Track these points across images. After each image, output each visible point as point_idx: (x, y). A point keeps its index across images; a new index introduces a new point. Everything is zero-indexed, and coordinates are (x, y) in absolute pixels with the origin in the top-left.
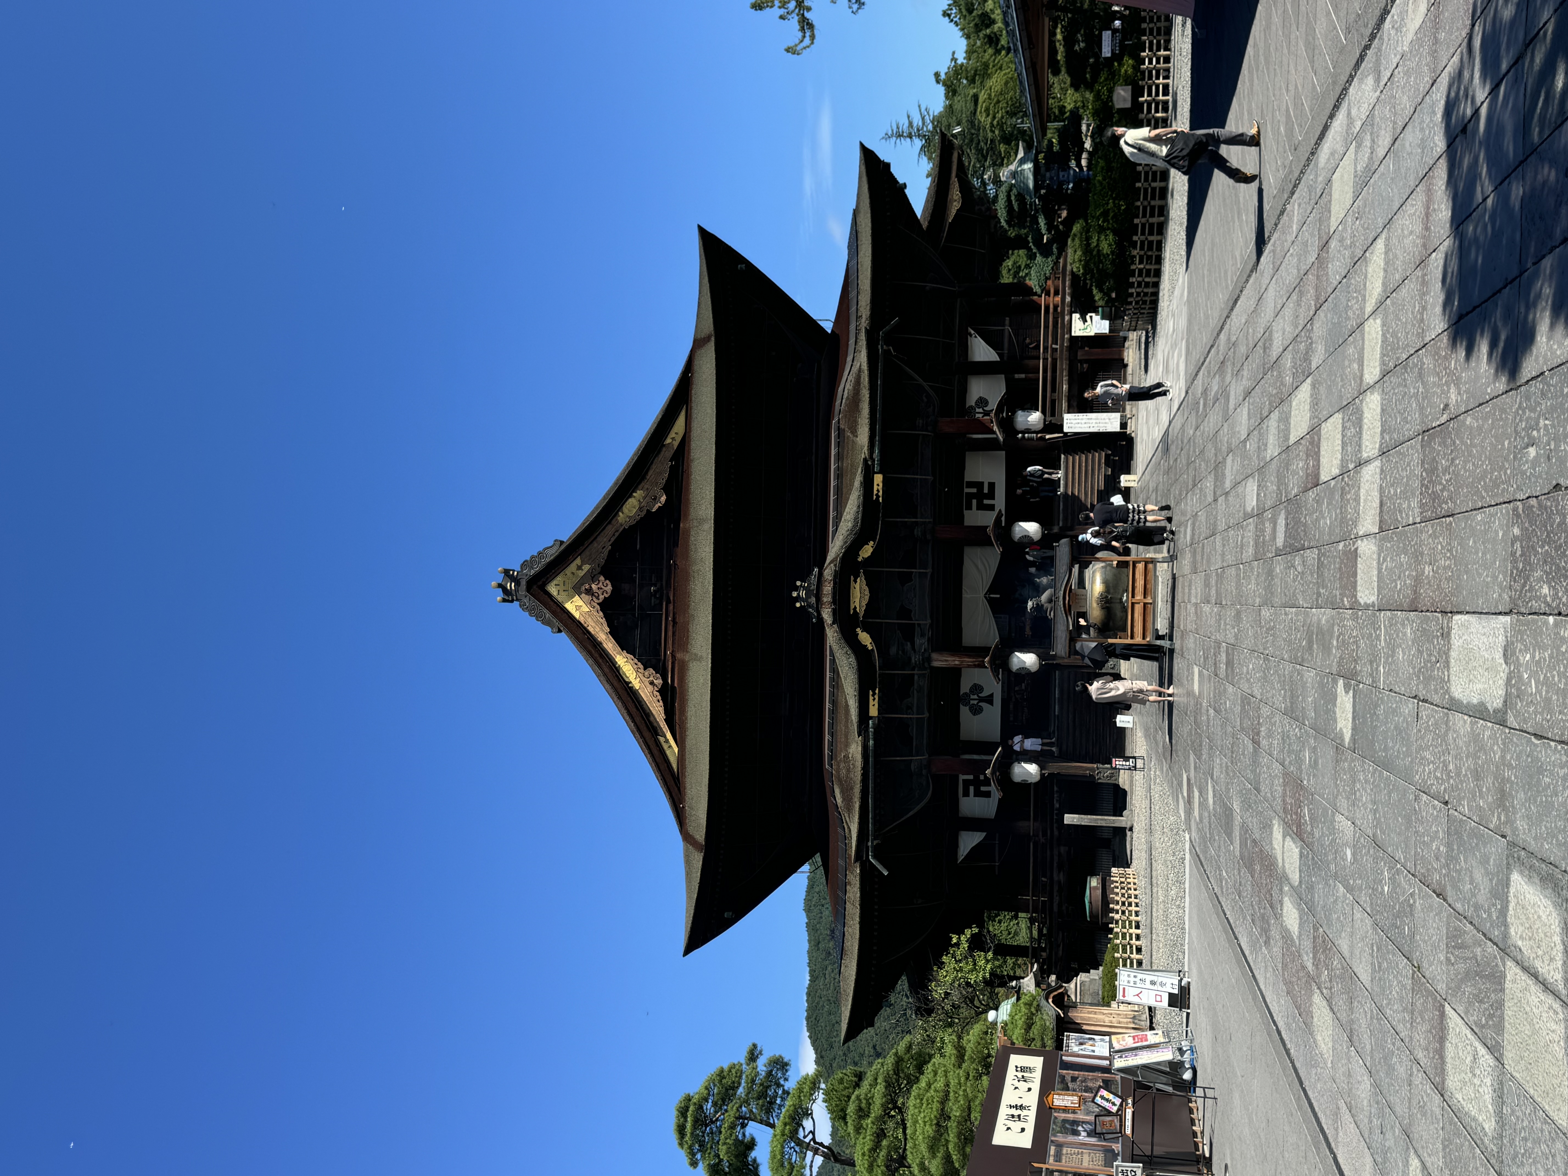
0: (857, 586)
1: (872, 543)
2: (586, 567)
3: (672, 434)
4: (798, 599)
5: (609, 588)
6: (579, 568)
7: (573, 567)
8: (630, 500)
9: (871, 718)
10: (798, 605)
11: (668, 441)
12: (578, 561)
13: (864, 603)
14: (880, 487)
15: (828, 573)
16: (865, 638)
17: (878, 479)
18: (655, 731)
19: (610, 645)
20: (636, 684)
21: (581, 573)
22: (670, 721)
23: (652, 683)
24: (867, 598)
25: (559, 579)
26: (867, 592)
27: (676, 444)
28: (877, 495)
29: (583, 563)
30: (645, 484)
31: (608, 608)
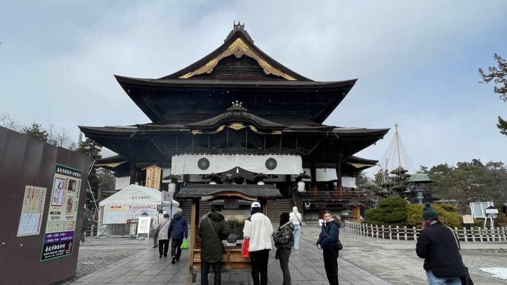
0: (240, 125)
1: (256, 130)
2: (245, 50)
3: (288, 76)
4: (235, 103)
5: (239, 57)
6: (245, 48)
7: (245, 46)
8: (267, 63)
9: (191, 131)
10: (233, 103)
11: (286, 75)
12: (247, 47)
13: (234, 128)
14: (277, 133)
15: (245, 114)
16: (221, 128)
17: (280, 133)
18: (192, 71)
19: (221, 57)
20: (207, 65)
21: (243, 48)
22: (196, 76)
23: (209, 70)
24: (236, 129)
25: (242, 42)
26: (238, 129)
27: (285, 77)
28: (273, 132)
29: (247, 49)
30: (272, 68)
31: (233, 57)
